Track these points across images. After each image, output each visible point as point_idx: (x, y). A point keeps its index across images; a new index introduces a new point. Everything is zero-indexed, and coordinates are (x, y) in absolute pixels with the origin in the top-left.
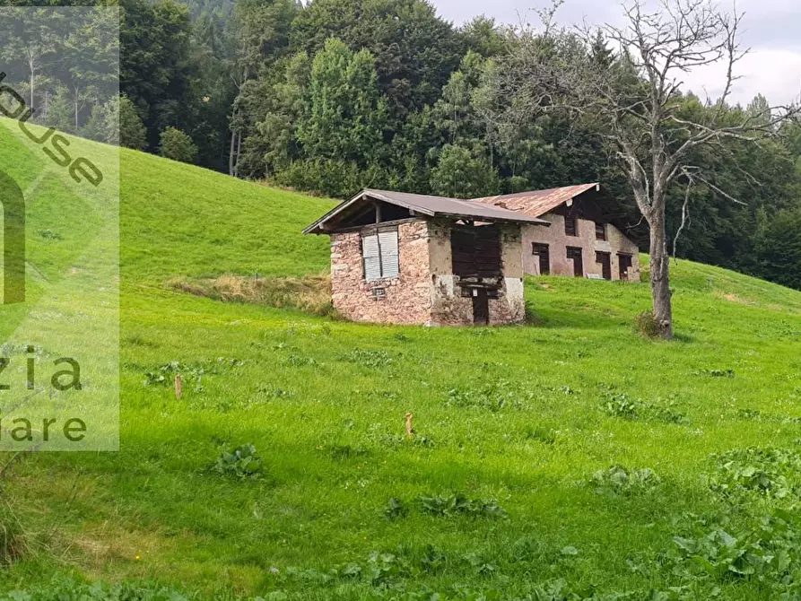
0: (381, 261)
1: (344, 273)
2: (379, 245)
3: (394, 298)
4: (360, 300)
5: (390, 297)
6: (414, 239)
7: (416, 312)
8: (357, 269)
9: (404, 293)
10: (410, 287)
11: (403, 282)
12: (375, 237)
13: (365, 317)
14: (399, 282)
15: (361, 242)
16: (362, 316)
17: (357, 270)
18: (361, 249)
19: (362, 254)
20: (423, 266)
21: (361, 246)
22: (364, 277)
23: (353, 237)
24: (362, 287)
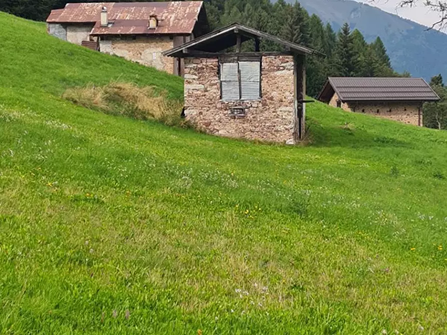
0: (240, 85)
1: (199, 92)
2: (239, 71)
3: (254, 118)
4: (217, 117)
5: (250, 116)
6: (279, 70)
7: (277, 131)
8: (213, 91)
9: (266, 114)
10: (273, 110)
11: (264, 105)
12: (235, 64)
13: (220, 132)
14: (260, 105)
15: (219, 67)
16: (218, 131)
17: (215, 91)
18: (219, 73)
19: (219, 78)
20: (287, 93)
21: (219, 70)
22: (221, 97)
23: (212, 62)
24: (219, 106)
